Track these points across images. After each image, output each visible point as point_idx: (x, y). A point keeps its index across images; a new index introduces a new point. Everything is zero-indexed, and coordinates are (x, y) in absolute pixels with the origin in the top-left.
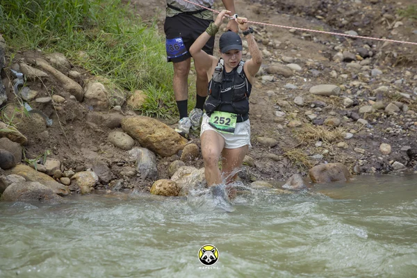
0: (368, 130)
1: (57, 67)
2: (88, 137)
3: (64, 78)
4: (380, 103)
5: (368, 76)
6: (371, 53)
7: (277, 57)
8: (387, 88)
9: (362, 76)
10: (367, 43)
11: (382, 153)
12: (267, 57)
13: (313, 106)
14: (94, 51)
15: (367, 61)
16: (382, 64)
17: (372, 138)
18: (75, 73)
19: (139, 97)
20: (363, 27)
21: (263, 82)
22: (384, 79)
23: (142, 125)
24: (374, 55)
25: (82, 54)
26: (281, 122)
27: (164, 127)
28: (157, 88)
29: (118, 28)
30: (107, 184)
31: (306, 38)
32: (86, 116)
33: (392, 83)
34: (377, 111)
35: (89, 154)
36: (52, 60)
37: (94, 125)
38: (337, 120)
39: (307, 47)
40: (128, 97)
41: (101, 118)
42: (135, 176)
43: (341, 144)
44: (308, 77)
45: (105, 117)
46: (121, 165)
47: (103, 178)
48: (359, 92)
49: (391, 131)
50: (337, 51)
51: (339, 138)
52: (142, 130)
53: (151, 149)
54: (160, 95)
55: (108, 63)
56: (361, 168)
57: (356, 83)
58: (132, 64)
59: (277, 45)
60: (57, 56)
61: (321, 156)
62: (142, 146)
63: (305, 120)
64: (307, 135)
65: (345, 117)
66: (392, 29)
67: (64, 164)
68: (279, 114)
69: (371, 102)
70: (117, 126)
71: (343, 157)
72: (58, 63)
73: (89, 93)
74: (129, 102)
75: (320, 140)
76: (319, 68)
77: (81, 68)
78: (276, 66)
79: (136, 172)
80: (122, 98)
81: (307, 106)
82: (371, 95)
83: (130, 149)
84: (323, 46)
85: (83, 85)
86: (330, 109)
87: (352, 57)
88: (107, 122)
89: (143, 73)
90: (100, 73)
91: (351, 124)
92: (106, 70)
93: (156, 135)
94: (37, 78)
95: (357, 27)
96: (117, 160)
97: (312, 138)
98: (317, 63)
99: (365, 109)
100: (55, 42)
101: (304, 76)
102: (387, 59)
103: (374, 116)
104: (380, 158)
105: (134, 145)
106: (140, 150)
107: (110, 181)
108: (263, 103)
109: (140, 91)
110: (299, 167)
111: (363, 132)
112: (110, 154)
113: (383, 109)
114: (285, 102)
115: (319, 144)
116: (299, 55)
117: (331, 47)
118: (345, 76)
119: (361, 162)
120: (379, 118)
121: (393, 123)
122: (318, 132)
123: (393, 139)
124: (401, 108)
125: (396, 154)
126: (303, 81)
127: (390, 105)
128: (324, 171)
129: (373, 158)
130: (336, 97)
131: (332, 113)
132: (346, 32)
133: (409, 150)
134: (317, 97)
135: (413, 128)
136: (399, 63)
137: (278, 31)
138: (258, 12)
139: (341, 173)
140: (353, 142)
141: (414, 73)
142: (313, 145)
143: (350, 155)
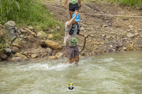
0: (108, 42)
5: (109, 30)
6: (111, 25)
7: (89, 26)
8: (113, 32)
10: (110, 23)
11: (110, 47)
12: (86, 27)
13: (95, 37)
15: (110, 27)
16: (113, 28)
17: (108, 44)
19: (51, 36)
20: (110, 20)
21: (84, 32)
22: (113, 30)
23: (49, 42)
24: (112, 25)
33: (115, 31)
36: (29, 28)
38: (100, 40)
39: (96, 24)
40: (48, 36)
41: (40, 41)
43: (101, 45)
49: (113, 42)
51: (100, 44)
52: (49, 43)
53: (51, 48)
56: (105, 51)
57: (106, 32)
59: (90, 24)
61: (95, 49)
62: (49, 47)
63: (93, 40)
65: (103, 39)
66: (116, 20)
69: (109, 36)
70: (44, 43)
71: (100, 49)
73: (38, 35)
78: (87, 29)
80: (46, 36)
82: (110, 34)
83: (46, 48)
84: (100, 24)
85: (36, 34)
87: (107, 26)
91: (104, 41)
93: (52, 45)
94: (24, 32)
95: (109, 20)
97: (93, 44)
98: (98, 28)
99: (107, 37)
102: (114, 26)
103: (109, 39)
111: (106, 42)
113: (112, 37)
115: (95, 46)
116: (94, 26)
117: (102, 24)
118: (104, 30)
119: (105, 49)
120: (111, 39)
121: (114, 40)
122: (95, 43)
123: (113, 44)
124: (116, 37)
125: (114, 47)
126: (94, 31)
127: (113, 36)
128: (95, 52)
129: (108, 49)
130: (101, 34)
131: (99, 38)
132: (106, 21)
133: (117, 46)
134: (96, 35)
135: (118, 41)
136: (117, 27)
137: (90, 21)
138: (86, 17)
139: (99, 53)
140: (103, 45)
141: (120, 29)
142: (93, 46)
143: (103, 48)
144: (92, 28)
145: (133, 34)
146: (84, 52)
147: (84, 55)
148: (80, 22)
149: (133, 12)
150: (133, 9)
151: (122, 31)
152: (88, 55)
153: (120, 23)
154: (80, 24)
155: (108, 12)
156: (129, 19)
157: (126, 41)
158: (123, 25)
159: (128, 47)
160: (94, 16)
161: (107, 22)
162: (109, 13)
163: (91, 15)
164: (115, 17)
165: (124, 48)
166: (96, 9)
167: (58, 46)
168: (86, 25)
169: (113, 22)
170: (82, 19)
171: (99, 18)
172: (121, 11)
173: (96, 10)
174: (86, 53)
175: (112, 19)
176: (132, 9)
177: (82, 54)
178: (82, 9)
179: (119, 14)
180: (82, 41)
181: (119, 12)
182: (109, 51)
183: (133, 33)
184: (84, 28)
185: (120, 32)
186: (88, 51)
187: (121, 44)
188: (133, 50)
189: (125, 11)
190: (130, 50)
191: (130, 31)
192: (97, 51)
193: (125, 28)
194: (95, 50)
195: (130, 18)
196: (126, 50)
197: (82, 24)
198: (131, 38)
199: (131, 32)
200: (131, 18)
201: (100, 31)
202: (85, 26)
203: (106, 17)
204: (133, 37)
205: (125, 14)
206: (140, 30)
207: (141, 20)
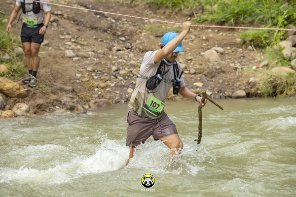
0: (122, 82)
4: (131, 69)
5: (127, 57)
6: (130, 47)
7: (84, 49)
8: (135, 62)
9: (124, 57)
10: (129, 43)
11: (128, 93)
12: (79, 49)
13: (96, 71)
15: (128, 50)
16: (135, 52)
17: (124, 86)
20: (128, 36)
21: (74, 60)
22: (134, 58)
26: (79, 79)
27: (11, 83)
31: (101, 41)
33: (138, 60)
34: (128, 73)
38: (107, 78)
39: (99, 44)
43: (108, 89)
44: (97, 58)
50: (114, 46)
51: (107, 86)
53: (4, 94)
56: (117, 101)
57: (120, 60)
59: (85, 44)
61: (96, 96)
63: (91, 78)
64: (91, 85)
65: (112, 76)
66: (141, 36)
68: (78, 75)
69: (127, 69)
71: (108, 96)
75: (97, 87)
76: (104, 54)
78: (80, 54)
81: (94, 71)
82: (127, 66)
84: (108, 44)
86: (105, 72)
87: (121, 49)
91: (114, 80)
95: (125, 35)
97: (93, 86)
98: (103, 52)
99: (122, 72)
101: (95, 58)
102: (137, 49)
103: (126, 75)
104: (127, 96)
108: (71, 70)
110: (84, 101)
111: (120, 83)
113: (131, 72)
114: (82, 70)
115: (96, 89)
116: (95, 48)
117: (111, 45)
118: (116, 57)
119: (117, 98)
120: (129, 76)
122: (96, 83)
126: (94, 60)
127: (135, 70)
128: (95, 103)
129: (123, 96)
130: (109, 66)
131: (106, 74)
132: (120, 38)
134: (98, 67)
136: (142, 51)
137: (87, 38)
138: (79, 30)
139: (105, 104)
140: (114, 88)
142: (93, 90)
143: (112, 94)
144: (90, 53)
146: (73, 103)
147: (74, 109)
148: (66, 39)
149: (176, 20)
150: (176, 14)
152: (82, 108)
153: (148, 43)
154: (67, 43)
155: (125, 20)
160: (95, 28)
161: (122, 41)
162: (126, 22)
163: (88, 26)
164: (139, 30)
168: (79, 47)
169: (134, 40)
170: (71, 33)
171: (105, 31)
172: (152, 17)
173: (100, 14)
174: (78, 105)
175: (132, 34)
176: (174, 13)
177: (68, 107)
179: (146, 23)
180: (70, 80)
181: (146, 21)
182: (126, 101)
184: (74, 52)
186: (81, 101)
188: (175, 100)
189: (160, 17)
190: (168, 99)
192: (101, 101)
194: (97, 100)
197: (69, 43)
201: (107, 59)
202: (76, 48)
203: (119, 29)
205: (159, 24)
206: (190, 58)
207: (191, 38)
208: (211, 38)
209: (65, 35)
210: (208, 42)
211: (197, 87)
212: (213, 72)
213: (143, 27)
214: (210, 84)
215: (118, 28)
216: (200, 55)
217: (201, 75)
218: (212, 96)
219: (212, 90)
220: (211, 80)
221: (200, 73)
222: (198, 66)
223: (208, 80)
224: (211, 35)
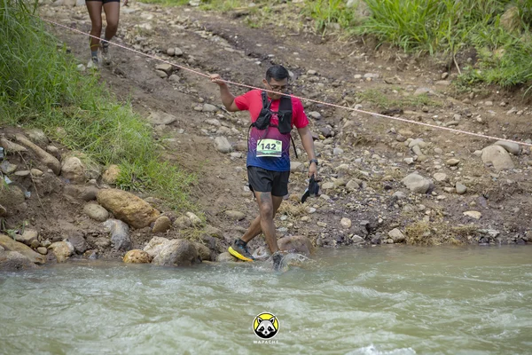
0: (330, 205)
1: (36, 142)
2: (64, 209)
3: (43, 152)
4: (341, 180)
5: (330, 154)
6: (333, 133)
8: (347, 166)
9: (325, 154)
10: (329, 124)
11: (343, 227)
12: (235, 135)
14: (71, 127)
15: (329, 140)
16: (343, 144)
17: (333, 213)
18: (52, 148)
19: (113, 171)
20: (325, 109)
21: (232, 158)
22: (344, 158)
23: (116, 198)
24: (335, 134)
25: (59, 130)
27: (138, 200)
28: (131, 162)
29: (94, 105)
30: (82, 253)
32: (62, 189)
33: (352, 161)
34: (338, 188)
35: (66, 225)
37: (71, 197)
40: (103, 171)
41: (77, 191)
42: (109, 246)
43: (305, 218)
45: (81, 190)
46: (96, 236)
47: (79, 248)
48: (322, 169)
49: (352, 207)
51: (303, 212)
52: (116, 202)
53: (125, 221)
54: (134, 169)
55: (84, 139)
56: (323, 241)
58: (107, 140)
60: (36, 132)
61: (285, 230)
62: (116, 218)
66: (352, 111)
67: (41, 235)
68: (247, 189)
69: (333, 179)
70: (92, 198)
71: (306, 232)
72: (37, 138)
73: (66, 167)
74: (104, 176)
75: (286, 214)
77: (59, 143)
78: (241, 144)
79: (110, 243)
80: (97, 172)
82: (333, 172)
83: (105, 221)
85: (60, 159)
86: (295, 185)
87: (316, 136)
88: (83, 194)
89: (118, 148)
90: (77, 148)
91: (314, 200)
92: (83, 146)
93: (130, 207)
94: (16, 152)
95: (320, 108)
96: (91, 231)
99: (327, 185)
100: (34, 119)
102: (347, 138)
103: (335, 192)
104: (341, 232)
105: (108, 217)
106: (114, 221)
107: (85, 251)
108: (232, 178)
109: (115, 166)
111: (326, 207)
112: (84, 225)
113: (344, 185)
115: (284, 218)
119: (323, 235)
120: (341, 193)
121: (353, 199)
122: (283, 206)
123: (353, 213)
124: (361, 185)
125: (356, 228)
127: (350, 181)
128: (288, 242)
129: (335, 232)
131: (297, 188)
132: (310, 113)
133: (367, 224)
135: (371, 204)
136: (359, 143)
140: (316, 217)
141: (373, 152)
142: (278, 218)
143: (313, 228)
145: (425, 176)
148: (206, 112)
150: (417, 62)
151: (383, 160)
153: (368, 126)
154: (210, 121)
155: (313, 72)
156: (406, 109)
157: (400, 206)
158: (383, 138)
159: (412, 231)
161: (315, 119)
162: (318, 78)
164: (346, 98)
165: (396, 233)
166: (257, 51)
167: (150, 213)
168: (235, 129)
169: (339, 117)
172: (367, 68)
173: (259, 56)
176: (412, 61)
178: (197, 49)
179: (357, 81)
180: (233, 198)
181: (357, 76)
182: (340, 243)
183: (426, 172)
184: (228, 140)
185: (375, 167)
187: (384, 217)
189: (384, 69)
190: (418, 242)
191: (412, 164)
192: (297, 240)
193: (390, 147)
195: (409, 105)
196: (402, 241)
197: (215, 121)
198: (419, 191)
199: (420, 168)
200: (414, 106)
202: (228, 131)
203: (306, 93)
204: (429, 191)
205: (385, 86)
206: (455, 160)
207: (454, 119)
208: (493, 120)
209: (203, 102)
210: (488, 127)
211: (470, 220)
212: (500, 190)
213: (353, 89)
214: (495, 215)
215: (303, 91)
216: (474, 156)
217: (477, 196)
218: (499, 239)
219: (498, 226)
220: (497, 206)
221: (475, 193)
222: (472, 179)
223: (490, 207)
224: (493, 113)
